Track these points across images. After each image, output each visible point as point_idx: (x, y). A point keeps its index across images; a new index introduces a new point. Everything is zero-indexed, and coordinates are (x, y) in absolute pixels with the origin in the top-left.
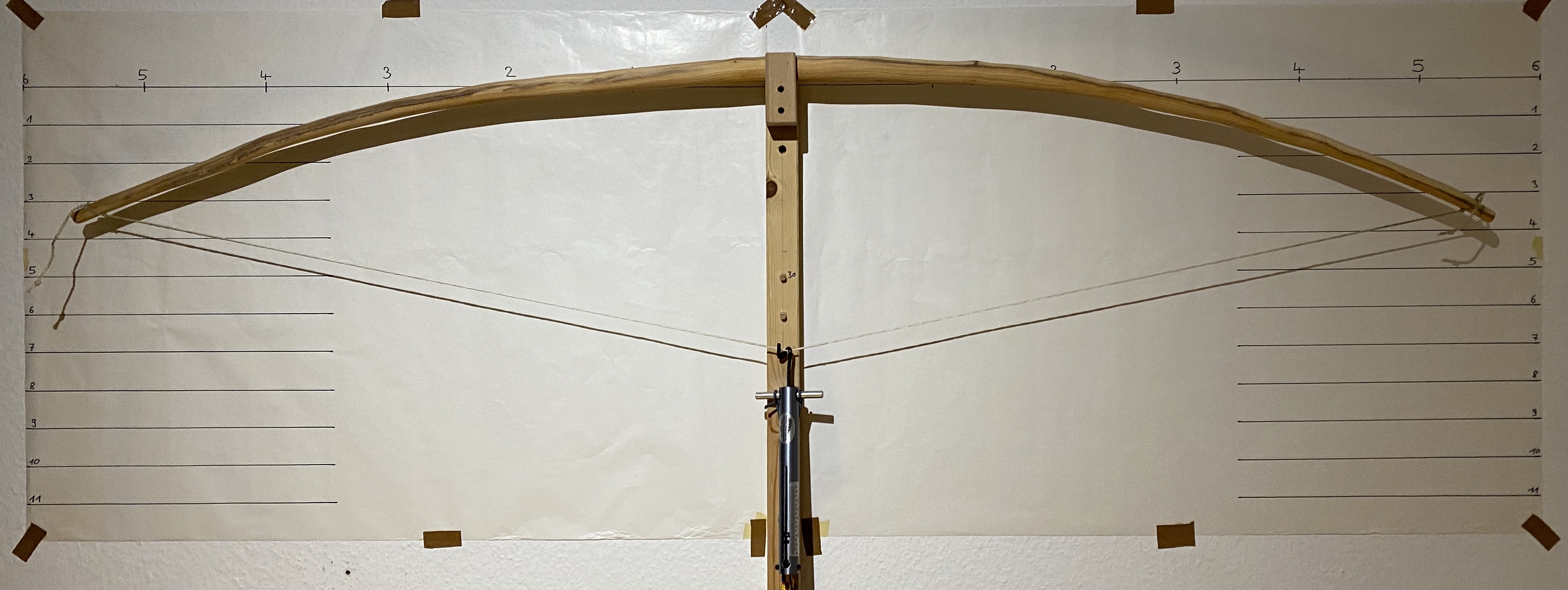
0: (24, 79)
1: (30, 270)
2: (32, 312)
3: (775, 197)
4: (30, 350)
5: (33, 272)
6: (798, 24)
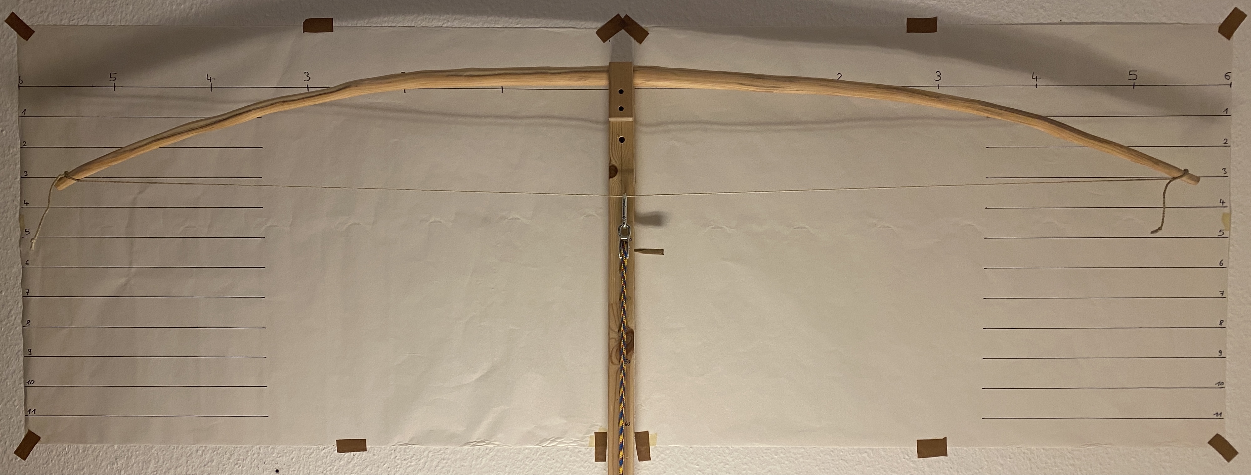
0: (19, 80)
1: (26, 231)
2: (28, 265)
3: (615, 178)
4: (26, 294)
5: (28, 233)
6: (635, 39)
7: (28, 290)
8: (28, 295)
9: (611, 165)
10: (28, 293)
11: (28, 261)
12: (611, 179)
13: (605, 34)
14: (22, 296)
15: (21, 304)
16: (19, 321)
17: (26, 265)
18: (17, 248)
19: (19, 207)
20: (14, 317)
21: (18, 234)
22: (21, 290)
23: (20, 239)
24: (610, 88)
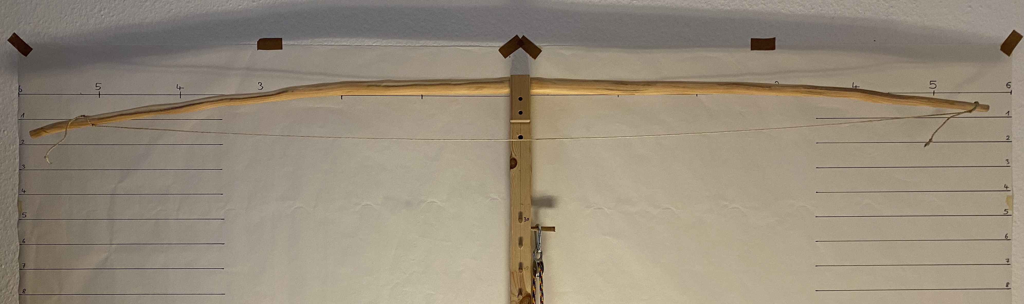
0: (19, 89)
1: (23, 215)
2: (24, 243)
3: (515, 169)
4: (23, 267)
5: (25, 216)
6: (530, 55)
7: (25, 264)
8: (24, 268)
9: (511, 158)
10: (24, 266)
11: (24, 239)
12: (512, 170)
13: (506, 51)
14: (19, 269)
15: (18, 276)
16: (16, 290)
17: (23, 242)
18: (16, 229)
19: (17, 195)
20: (12, 287)
21: (17, 216)
22: (18, 264)
23: (18, 221)
24: (511, 95)
